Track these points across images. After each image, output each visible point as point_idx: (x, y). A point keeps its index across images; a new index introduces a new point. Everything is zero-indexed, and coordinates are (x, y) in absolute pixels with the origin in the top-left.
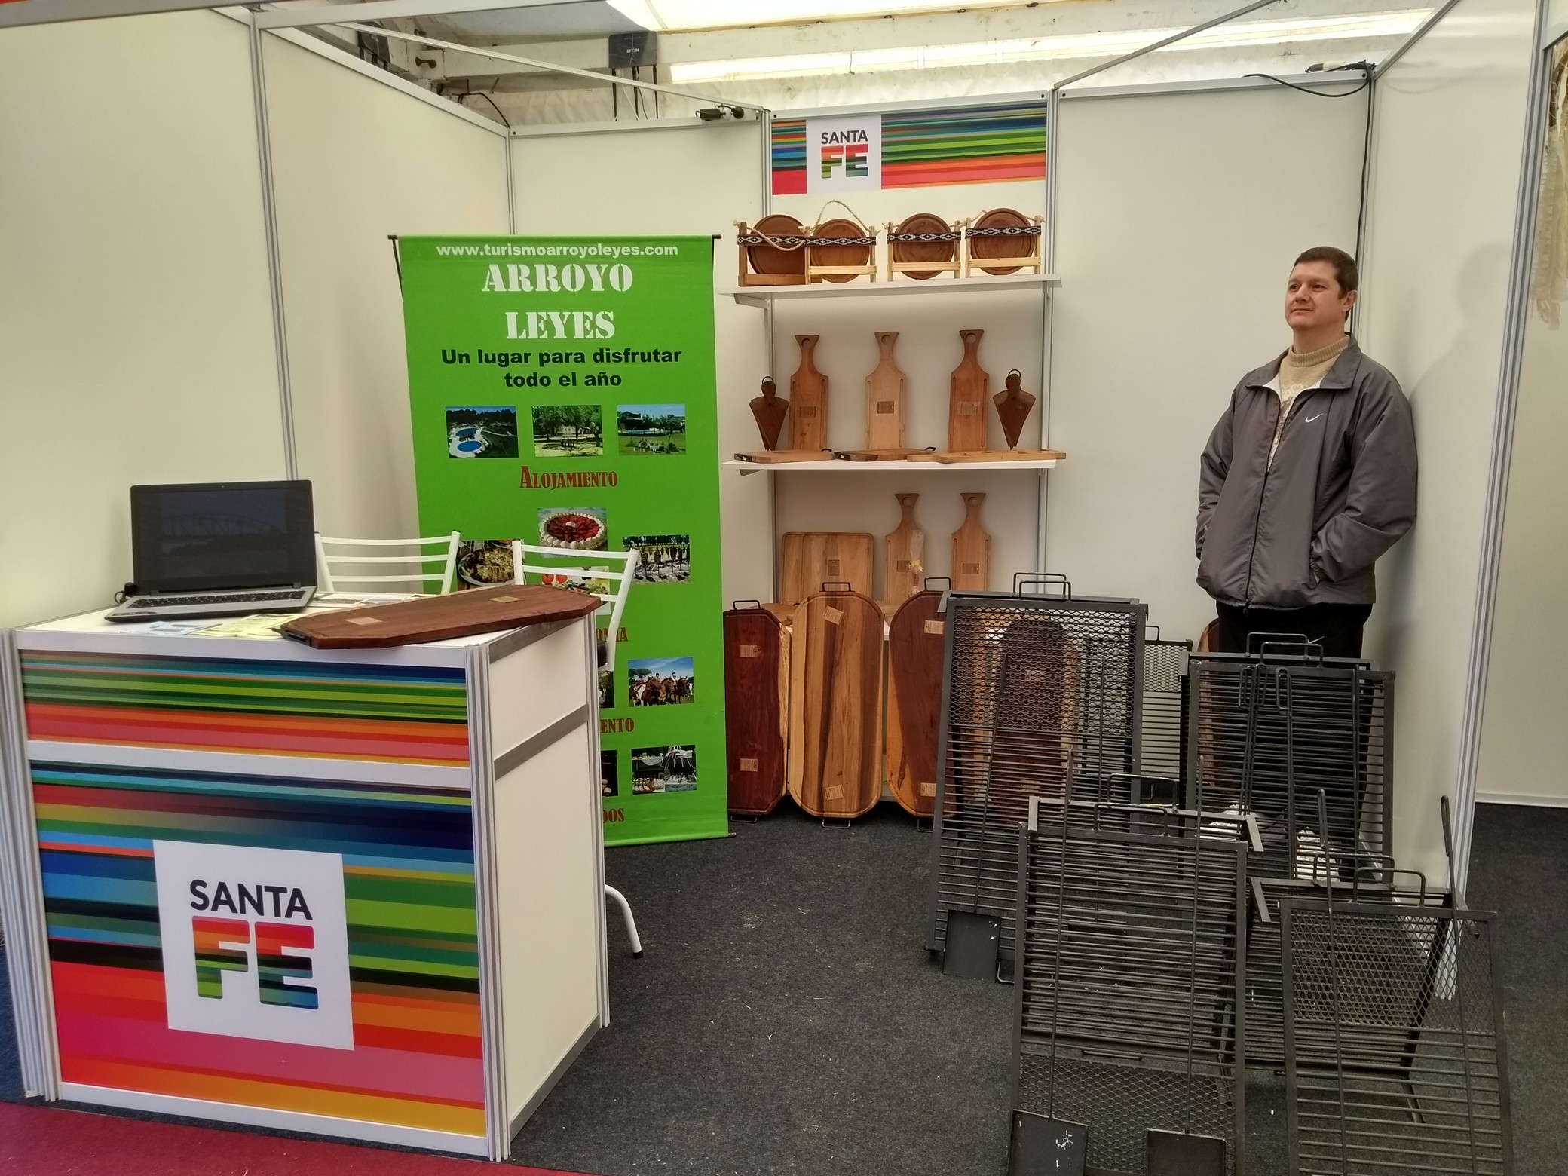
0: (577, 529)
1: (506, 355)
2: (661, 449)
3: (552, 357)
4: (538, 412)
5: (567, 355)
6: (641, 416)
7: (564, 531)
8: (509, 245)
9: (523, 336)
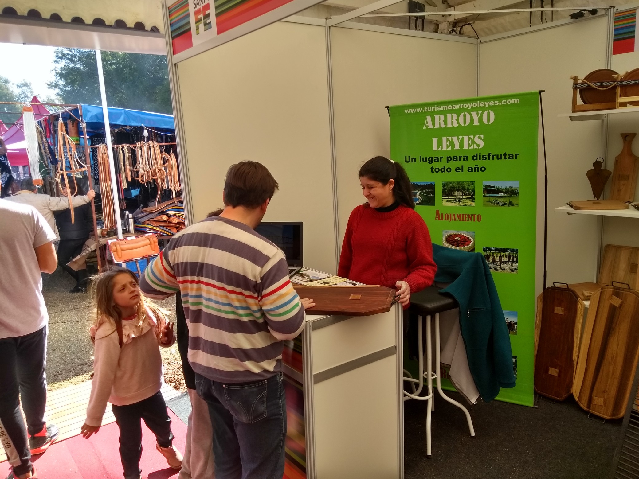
0: (460, 241)
1: (432, 158)
2: (505, 204)
3: (452, 158)
4: (445, 185)
5: (460, 157)
6: (495, 187)
7: (454, 241)
8: (436, 106)
9: (440, 149)
